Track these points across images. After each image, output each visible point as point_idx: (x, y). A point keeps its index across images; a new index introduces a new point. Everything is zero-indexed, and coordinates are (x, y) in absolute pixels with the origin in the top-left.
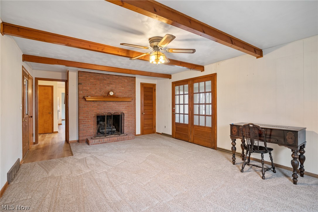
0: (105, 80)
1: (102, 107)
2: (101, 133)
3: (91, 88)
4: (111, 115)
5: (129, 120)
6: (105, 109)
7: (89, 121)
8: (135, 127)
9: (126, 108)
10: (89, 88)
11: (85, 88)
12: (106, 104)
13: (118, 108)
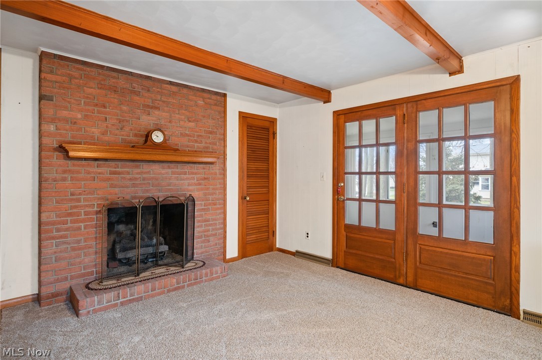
0: (137, 94)
1: (124, 178)
2: (120, 260)
3: (86, 116)
4: (155, 204)
5: (208, 217)
6: (134, 185)
7: (79, 228)
8: (225, 237)
9: (200, 184)
10: (79, 116)
11: (64, 113)
12: (139, 170)
13: (177, 182)
